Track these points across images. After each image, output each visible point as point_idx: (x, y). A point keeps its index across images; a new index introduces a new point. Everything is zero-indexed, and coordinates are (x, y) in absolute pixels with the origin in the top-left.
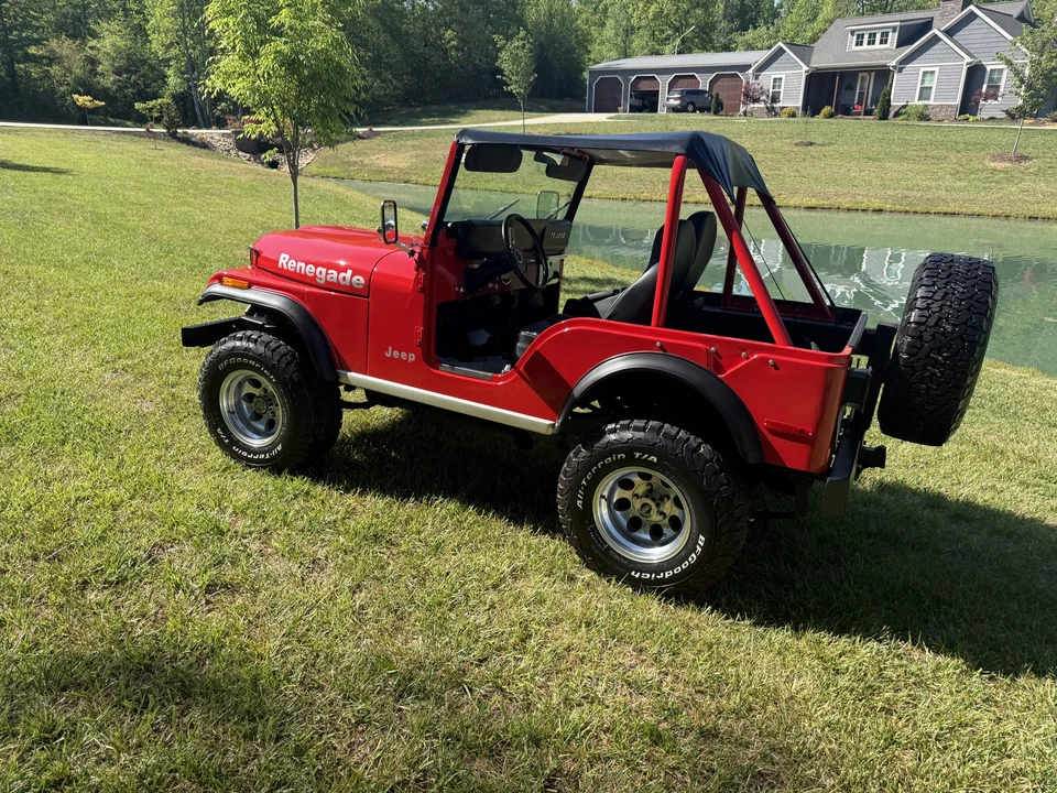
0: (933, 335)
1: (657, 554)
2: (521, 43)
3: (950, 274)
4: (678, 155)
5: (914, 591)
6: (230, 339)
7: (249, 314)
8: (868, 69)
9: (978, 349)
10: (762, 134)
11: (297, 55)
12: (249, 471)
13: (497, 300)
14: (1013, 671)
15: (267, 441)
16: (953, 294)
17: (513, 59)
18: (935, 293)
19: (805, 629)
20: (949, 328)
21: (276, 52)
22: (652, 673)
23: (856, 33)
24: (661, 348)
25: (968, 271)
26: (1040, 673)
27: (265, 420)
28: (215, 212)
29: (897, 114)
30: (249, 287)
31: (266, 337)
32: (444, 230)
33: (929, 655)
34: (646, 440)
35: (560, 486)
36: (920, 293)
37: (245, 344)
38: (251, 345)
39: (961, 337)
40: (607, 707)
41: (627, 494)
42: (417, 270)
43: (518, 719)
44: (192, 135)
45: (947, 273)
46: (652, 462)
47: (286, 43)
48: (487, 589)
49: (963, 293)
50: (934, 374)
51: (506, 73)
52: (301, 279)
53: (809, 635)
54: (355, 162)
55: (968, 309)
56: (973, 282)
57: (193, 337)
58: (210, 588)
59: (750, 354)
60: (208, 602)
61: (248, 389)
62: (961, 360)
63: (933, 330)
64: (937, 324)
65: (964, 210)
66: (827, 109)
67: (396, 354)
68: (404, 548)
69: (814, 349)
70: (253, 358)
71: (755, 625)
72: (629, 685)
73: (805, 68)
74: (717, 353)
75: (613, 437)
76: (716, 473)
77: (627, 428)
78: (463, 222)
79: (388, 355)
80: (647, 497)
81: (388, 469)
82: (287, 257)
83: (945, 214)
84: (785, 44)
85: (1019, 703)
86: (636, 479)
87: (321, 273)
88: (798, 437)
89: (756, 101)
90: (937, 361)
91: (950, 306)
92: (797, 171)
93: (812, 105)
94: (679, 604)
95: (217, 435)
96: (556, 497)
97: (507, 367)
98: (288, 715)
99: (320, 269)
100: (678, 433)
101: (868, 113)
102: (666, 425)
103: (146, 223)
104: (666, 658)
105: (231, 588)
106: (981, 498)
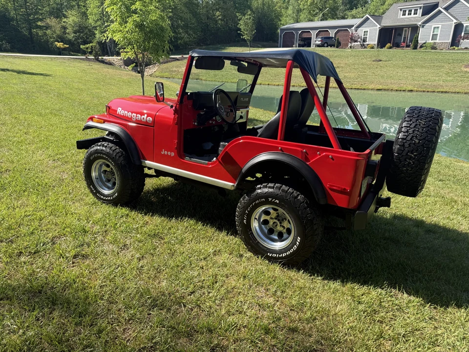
0: (409, 145)
1: (278, 246)
2: (249, 17)
3: (419, 116)
4: (289, 60)
5: (402, 265)
6: (95, 146)
7: (107, 135)
8: (408, 26)
9: (431, 151)
10: (358, 56)
11: (143, 22)
12: (104, 205)
13: (217, 129)
14: (446, 304)
15: (111, 191)
16: (420, 125)
17: (245, 24)
18: (411, 124)
19: (347, 282)
20: (417, 141)
21: (134, 21)
22: (271, 300)
23: (403, 10)
24: (281, 150)
25: (428, 114)
26: (459, 306)
27: (111, 182)
28: (110, 92)
29: (421, 47)
30: (104, 123)
31: (111, 145)
32: (187, 96)
33: (405, 295)
34: (274, 192)
35: (237, 213)
36: (404, 124)
37: (101, 148)
38: (104, 148)
39: (423, 145)
40: (247, 316)
41: (268, 218)
42: (174, 114)
43: (204, 320)
44: (105, 59)
45: (417, 115)
46: (276, 203)
47: (138, 17)
48: (201, 260)
49: (424, 124)
50: (410, 163)
51: (242, 30)
52: (126, 119)
53: (349, 285)
54: (175, 71)
55: (426, 132)
56: (429, 119)
57: (82, 145)
58: (75, 257)
59: (321, 153)
60: (73, 263)
61: (104, 168)
62: (423, 156)
63: (409, 142)
64: (411, 139)
65: (451, 90)
66: (388, 45)
67: (166, 152)
68: (166, 240)
69: (352, 151)
70: (105, 154)
71: (323, 279)
72: (259, 306)
73: (379, 26)
74: (306, 152)
75: (259, 191)
76: (305, 208)
77: (266, 187)
78: (195, 93)
79: (163, 153)
80: (276, 219)
81: (166, 205)
82: (121, 109)
83: (442, 92)
84: (370, 15)
85: (447, 321)
86: (272, 211)
87: (134, 116)
88: (343, 192)
89: (356, 41)
90: (411, 157)
91: (418, 131)
92: (373, 73)
93: (382, 43)
94: (289, 269)
95: (91, 189)
96: (235, 219)
97: (215, 159)
98: (98, 315)
99: (133, 114)
100: (288, 189)
101: (408, 46)
102: (283, 186)
103: (79, 97)
104: (279, 293)
105: (85, 257)
106: (442, 222)
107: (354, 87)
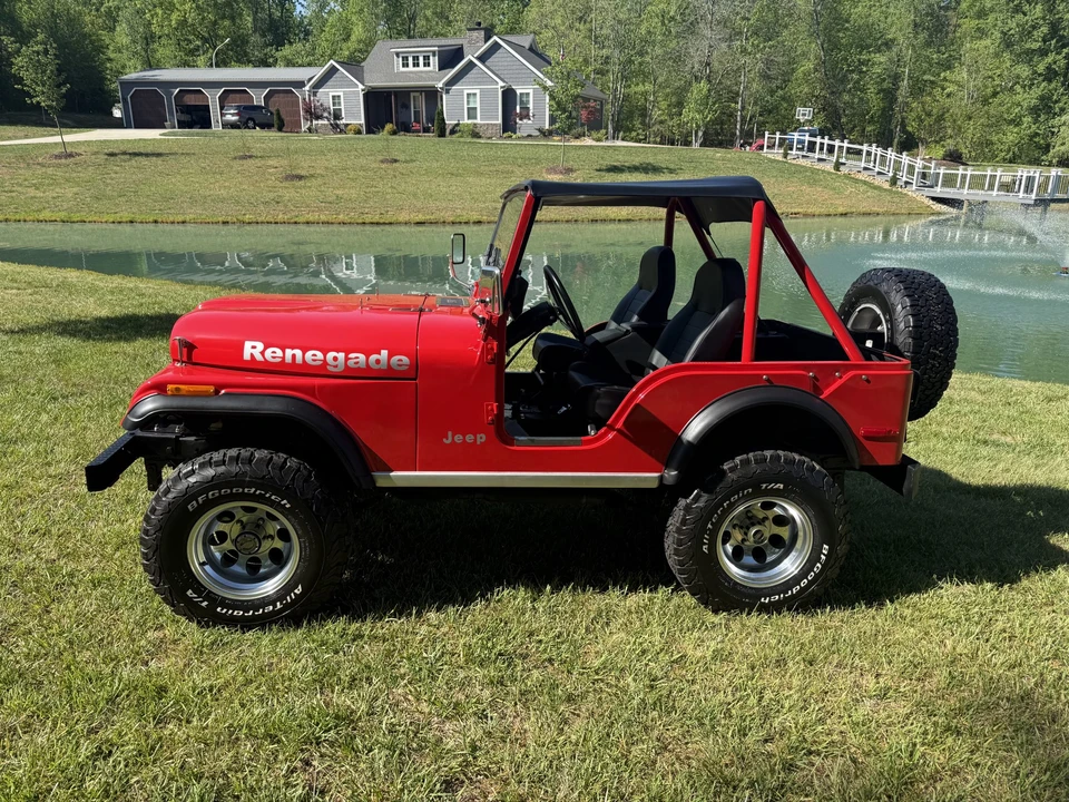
0: (929, 335)
2: (41, 47)
4: (755, 200)
8: (420, 90)
20: (939, 328)
23: (400, 55)
24: (768, 380)
30: (216, 393)
34: (770, 470)
35: (676, 536)
37: (231, 468)
38: (244, 468)
42: (484, 339)
46: (778, 489)
50: (934, 366)
59: (843, 373)
61: (217, 526)
63: (928, 331)
64: (931, 325)
66: (389, 127)
67: (458, 438)
70: (250, 484)
73: (361, 87)
74: (815, 377)
77: (747, 462)
79: (448, 441)
84: (337, 62)
90: (935, 355)
92: (393, 187)
101: (426, 130)
107: (367, 221)
